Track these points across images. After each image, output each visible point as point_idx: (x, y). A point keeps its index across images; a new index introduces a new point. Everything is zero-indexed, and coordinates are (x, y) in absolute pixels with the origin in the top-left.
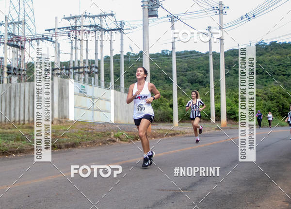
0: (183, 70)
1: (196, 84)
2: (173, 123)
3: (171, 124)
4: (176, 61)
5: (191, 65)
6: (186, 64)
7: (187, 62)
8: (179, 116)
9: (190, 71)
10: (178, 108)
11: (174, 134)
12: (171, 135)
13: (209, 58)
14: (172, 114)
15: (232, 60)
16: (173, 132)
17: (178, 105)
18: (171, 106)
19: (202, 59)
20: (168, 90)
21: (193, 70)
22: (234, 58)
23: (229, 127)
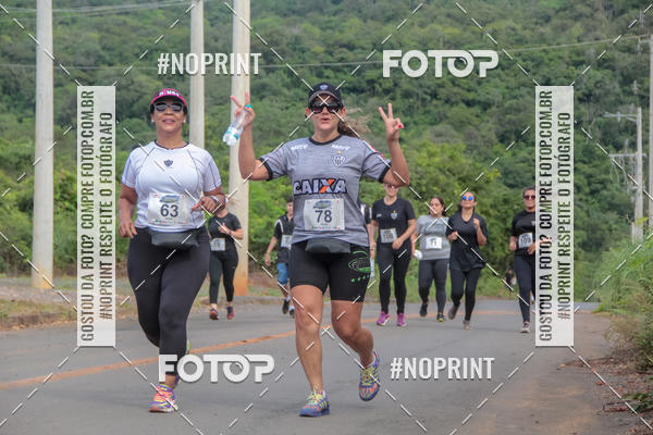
0: (82, 60)
1: (135, 120)
2: (29, 274)
3: (23, 279)
4: (54, 15)
5: (117, 39)
6: (95, 35)
7: (98, 27)
8: (56, 247)
9: (111, 65)
10: (56, 213)
11: (34, 320)
12: (21, 321)
13: (188, 15)
14: (28, 240)
15: (277, 32)
16: (29, 312)
17: (56, 200)
18: (27, 206)
19: (161, 16)
20: (14, 137)
21: (124, 60)
22: (289, 24)
23: (255, 295)
